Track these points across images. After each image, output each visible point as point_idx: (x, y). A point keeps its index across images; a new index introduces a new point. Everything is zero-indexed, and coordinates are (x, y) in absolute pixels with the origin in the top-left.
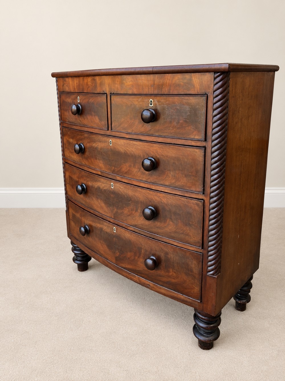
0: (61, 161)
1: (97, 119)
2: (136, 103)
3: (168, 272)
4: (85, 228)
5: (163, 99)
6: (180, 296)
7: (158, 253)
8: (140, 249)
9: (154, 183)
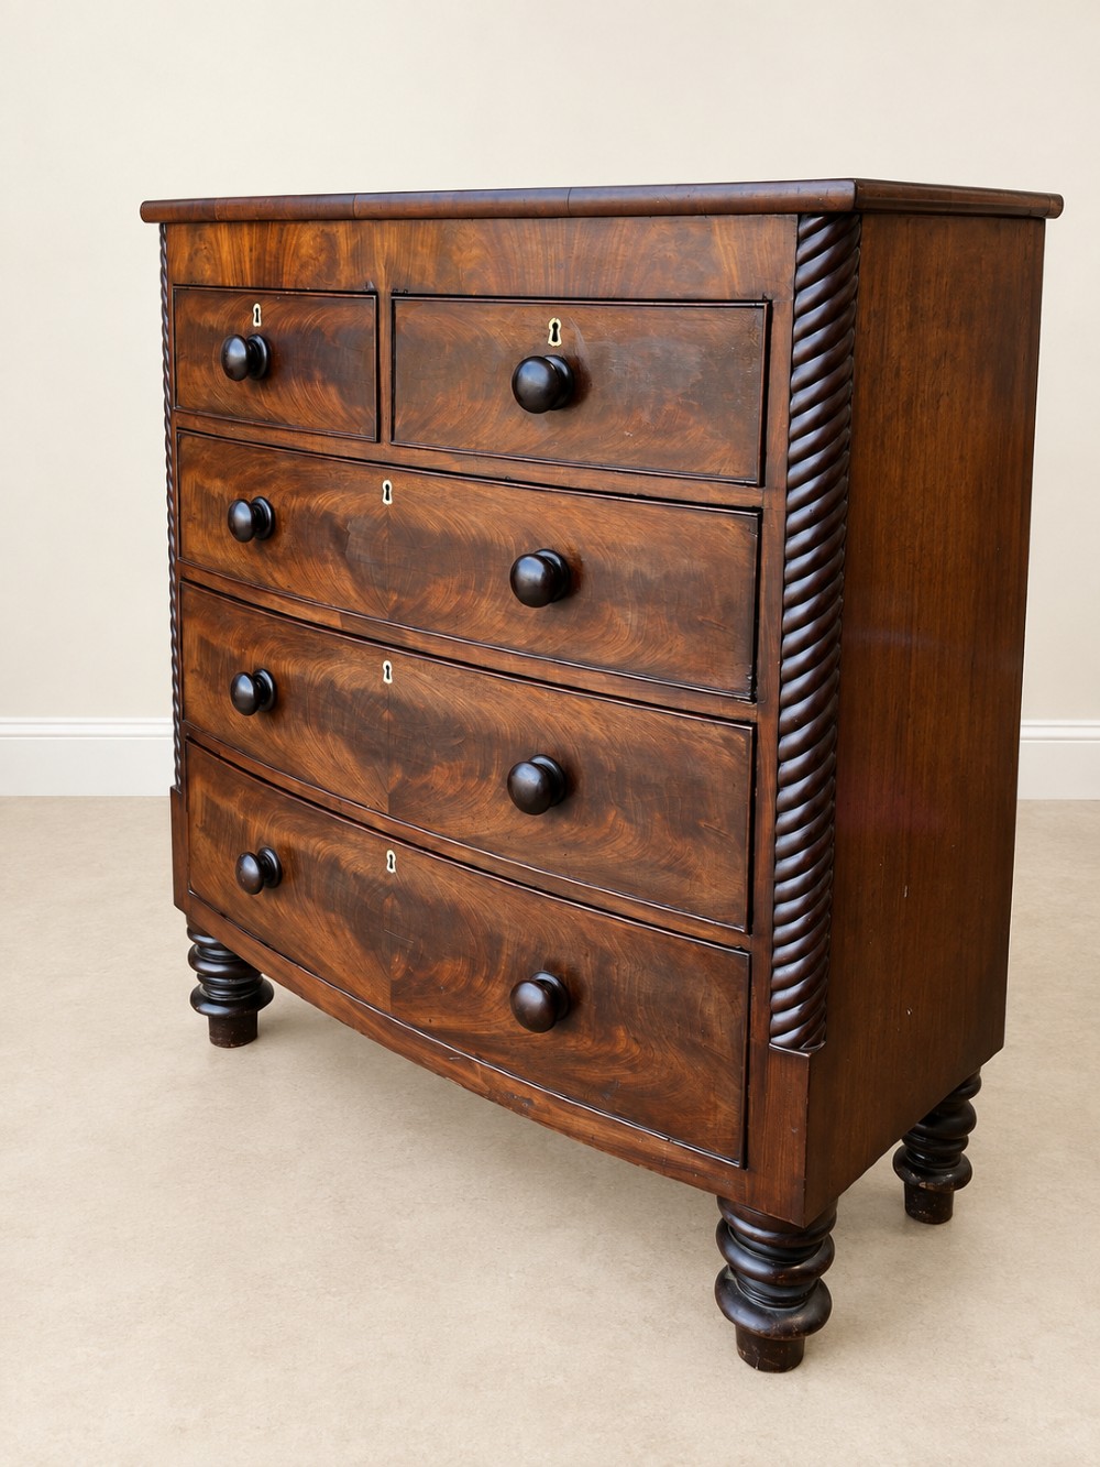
0: (163, 579)
1: (332, 398)
2: (495, 331)
3: (609, 1037)
4: (260, 860)
5: (602, 319)
6: (658, 1143)
7: (567, 958)
8: (494, 941)
9: (557, 659)
